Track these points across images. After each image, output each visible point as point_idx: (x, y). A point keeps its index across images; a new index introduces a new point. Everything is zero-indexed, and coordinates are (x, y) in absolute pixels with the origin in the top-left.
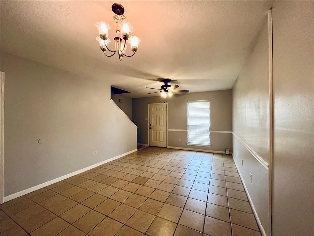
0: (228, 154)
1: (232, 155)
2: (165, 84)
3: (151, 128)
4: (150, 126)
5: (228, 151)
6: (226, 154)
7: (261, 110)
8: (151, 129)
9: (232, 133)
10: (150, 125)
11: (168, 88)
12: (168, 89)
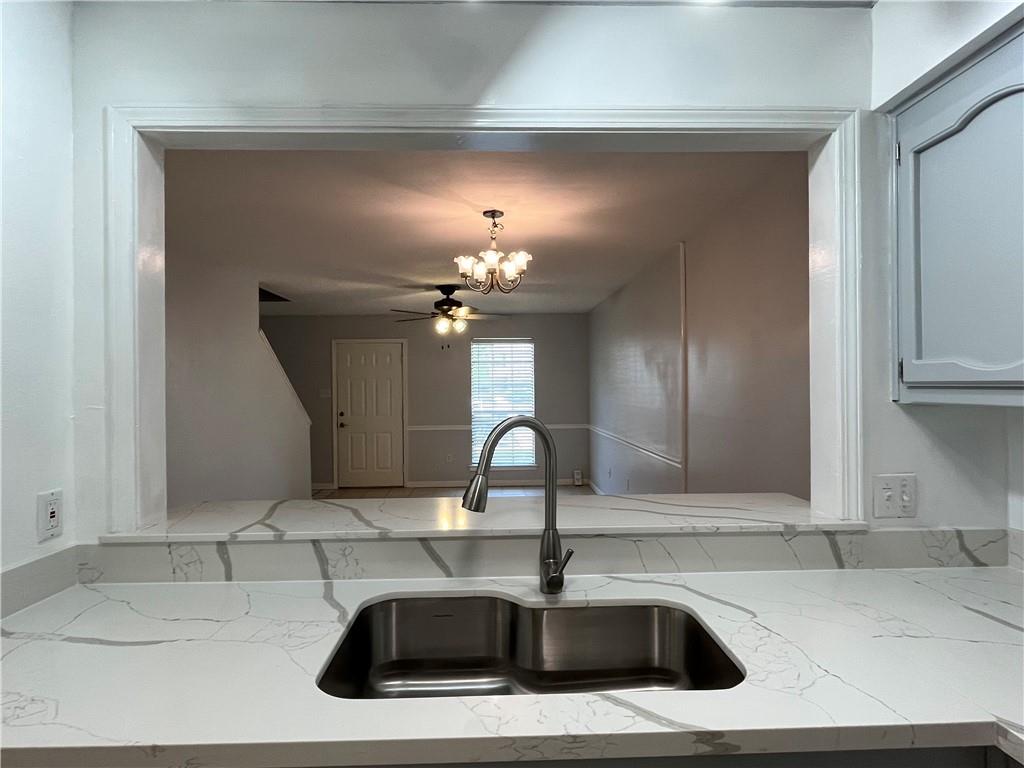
0: (580, 483)
1: (588, 485)
2: (445, 297)
3: (342, 425)
4: (342, 420)
5: (579, 477)
6: (577, 483)
7: (670, 381)
8: (342, 429)
9: (588, 430)
10: (342, 414)
11: (454, 308)
12: (454, 311)
